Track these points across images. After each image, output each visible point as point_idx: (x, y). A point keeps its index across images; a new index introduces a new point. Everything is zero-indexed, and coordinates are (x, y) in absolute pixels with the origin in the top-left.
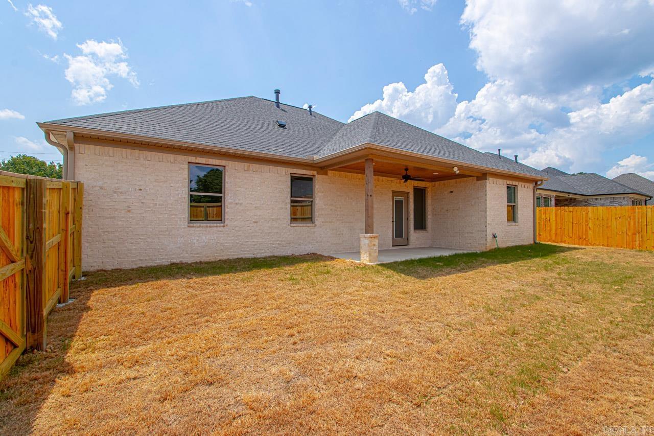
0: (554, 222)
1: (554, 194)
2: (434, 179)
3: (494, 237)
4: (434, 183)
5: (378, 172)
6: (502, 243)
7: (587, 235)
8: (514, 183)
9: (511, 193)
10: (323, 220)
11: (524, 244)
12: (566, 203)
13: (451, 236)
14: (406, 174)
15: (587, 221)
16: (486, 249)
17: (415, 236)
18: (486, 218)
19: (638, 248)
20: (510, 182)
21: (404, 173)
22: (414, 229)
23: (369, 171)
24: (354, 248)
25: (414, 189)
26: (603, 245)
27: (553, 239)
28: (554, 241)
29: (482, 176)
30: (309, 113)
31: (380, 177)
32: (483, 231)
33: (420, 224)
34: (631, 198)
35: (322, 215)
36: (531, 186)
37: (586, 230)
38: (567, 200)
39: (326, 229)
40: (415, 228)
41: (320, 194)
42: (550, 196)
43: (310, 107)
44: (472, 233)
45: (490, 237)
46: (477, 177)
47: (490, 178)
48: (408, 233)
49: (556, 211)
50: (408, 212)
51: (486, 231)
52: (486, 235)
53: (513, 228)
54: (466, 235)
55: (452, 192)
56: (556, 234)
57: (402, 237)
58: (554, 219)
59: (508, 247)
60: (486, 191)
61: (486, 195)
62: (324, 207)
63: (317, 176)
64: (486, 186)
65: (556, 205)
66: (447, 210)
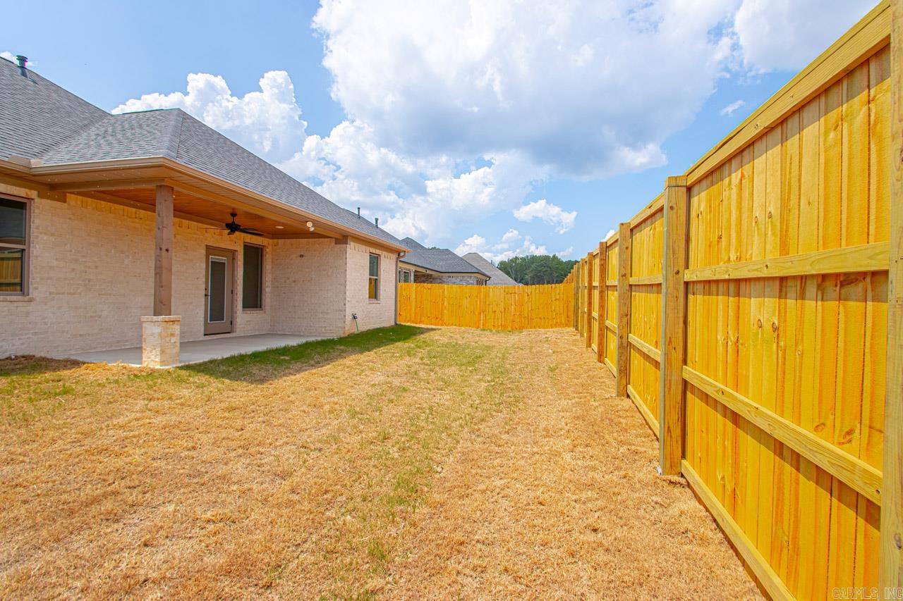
0: (414, 300)
1: (413, 269)
2: (276, 235)
3: (355, 318)
4: (276, 240)
5: (182, 211)
6: (363, 326)
7: (442, 314)
8: (378, 252)
9: (374, 263)
10: (53, 290)
11: (386, 326)
12: (423, 279)
13: (299, 318)
14: (233, 222)
15: (443, 300)
16: (344, 333)
17: (244, 319)
18: (345, 293)
19: (482, 327)
20: (373, 250)
21: (230, 219)
22: (243, 308)
23: (165, 206)
24: (127, 341)
25: (245, 246)
26: (455, 325)
27: (413, 319)
28: (413, 322)
29: (343, 238)
30: (19, 71)
31: (183, 221)
32: (341, 311)
33: (253, 300)
34: (476, 277)
35: (50, 278)
36: (394, 256)
37: (442, 310)
38: (424, 276)
39: (59, 308)
40: (246, 306)
41: (45, 238)
42: (409, 270)
43: (23, 60)
44: (327, 313)
45: (349, 318)
46: (336, 239)
47: (352, 243)
48: (233, 313)
49: (417, 287)
50: (233, 282)
51: (345, 310)
52: (345, 316)
53: (374, 307)
54: (321, 316)
55: (302, 256)
56: (416, 313)
57: (223, 320)
58: (414, 297)
59: (369, 330)
60: (346, 258)
61: (346, 264)
62: (55, 263)
63: (37, 200)
64: (346, 253)
65: (415, 281)
66: (294, 281)
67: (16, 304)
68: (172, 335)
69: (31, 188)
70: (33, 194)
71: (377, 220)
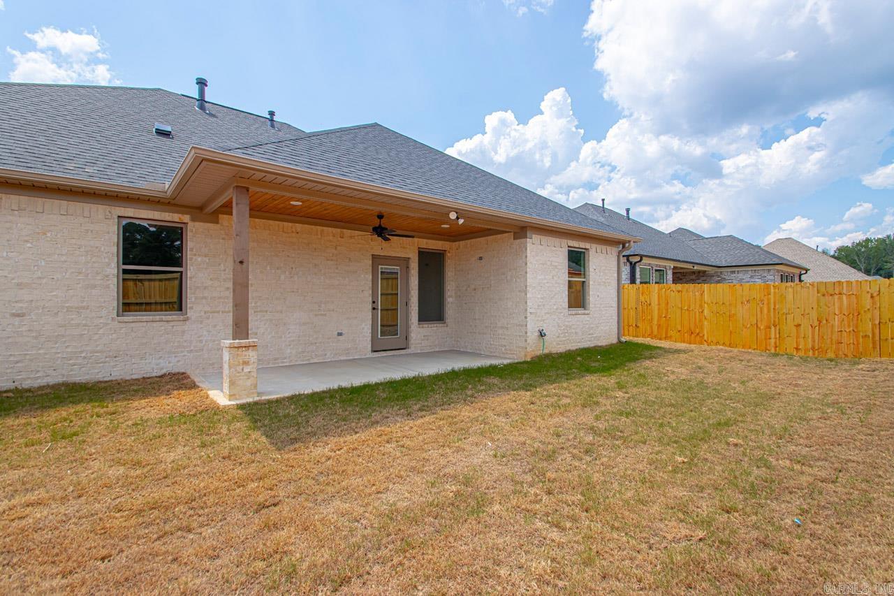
0: (656, 307)
1: (672, 265)
2: (457, 235)
3: (542, 335)
4: (457, 243)
6: (557, 344)
7: (702, 328)
8: (583, 245)
9: (577, 260)
10: (207, 308)
11: (600, 344)
13: (479, 333)
14: (380, 225)
15: (701, 306)
16: (526, 356)
17: (420, 334)
18: (526, 303)
20: (577, 244)
22: (419, 321)
23: (241, 209)
24: (285, 358)
25: (419, 252)
26: (724, 344)
28: (651, 336)
29: (521, 230)
30: (269, 123)
32: (522, 326)
33: (432, 311)
34: (778, 271)
35: (205, 298)
36: (613, 251)
37: (700, 321)
39: (215, 326)
40: (424, 318)
41: (199, 259)
42: (665, 267)
43: (272, 114)
44: (507, 328)
45: (533, 336)
48: (407, 327)
49: (660, 290)
50: (408, 292)
51: (526, 325)
52: (526, 333)
53: (578, 319)
54: (500, 331)
55: (481, 258)
56: (659, 326)
57: (397, 334)
58: (656, 303)
59: (569, 350)
60: (526, 257)
61: (526, 264)
62: (210, 283)
63: (191, 224)
64: (526, 249)
65: (675, 281)
66: (475, 290)
67: (172, 324)
68: (246, 363)
69: (183, 213)
70: (186, 218)
71: (628, 210)
